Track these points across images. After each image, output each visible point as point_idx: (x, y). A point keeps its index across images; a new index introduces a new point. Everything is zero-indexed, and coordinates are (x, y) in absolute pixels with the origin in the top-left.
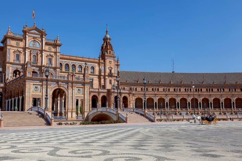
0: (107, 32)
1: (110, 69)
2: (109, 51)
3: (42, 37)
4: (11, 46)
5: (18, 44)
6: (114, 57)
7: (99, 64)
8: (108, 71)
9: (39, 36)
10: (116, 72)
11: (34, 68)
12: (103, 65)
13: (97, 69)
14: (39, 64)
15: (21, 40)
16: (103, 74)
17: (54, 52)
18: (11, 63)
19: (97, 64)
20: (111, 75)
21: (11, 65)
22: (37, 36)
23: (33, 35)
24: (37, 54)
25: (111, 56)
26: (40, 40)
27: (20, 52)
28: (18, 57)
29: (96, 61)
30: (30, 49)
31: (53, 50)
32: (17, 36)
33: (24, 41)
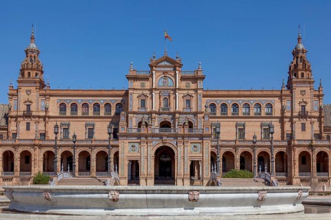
0: (299, 39)
1: (303, 104)
2: (300, 73)
3: (175, 70)
4: (134, 89)
5: (143, 85)
6: (310, 83)
7: (281, 97)
8: (297, 108)
9: (172, 69)
10: (316, 109)
11: (166, 116)
12: (289, 98)
13: (277, 106)
14: (172, 110)
15: (146, 79)
16: (288, 114)
17: (194, 90)
18: (134, 113)
19: (277, 99)
20: (303, 115)
21: (135, 115)
22: (168, 69)
23: (163, 69)
24: (169, 96)
25: (304, 82)
26: (173, 74)
27: (146, 96)
28: (143, 103)
29: (275, 93)
30: (158, 89)
31: (193, 86)
32: (142, 74)
33: (151, 79)
